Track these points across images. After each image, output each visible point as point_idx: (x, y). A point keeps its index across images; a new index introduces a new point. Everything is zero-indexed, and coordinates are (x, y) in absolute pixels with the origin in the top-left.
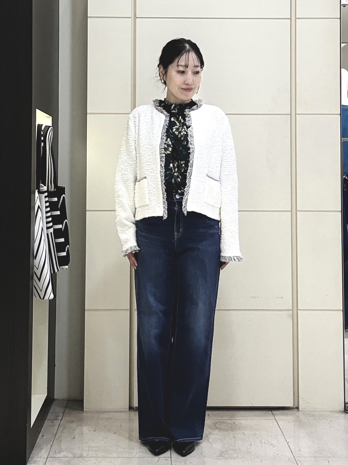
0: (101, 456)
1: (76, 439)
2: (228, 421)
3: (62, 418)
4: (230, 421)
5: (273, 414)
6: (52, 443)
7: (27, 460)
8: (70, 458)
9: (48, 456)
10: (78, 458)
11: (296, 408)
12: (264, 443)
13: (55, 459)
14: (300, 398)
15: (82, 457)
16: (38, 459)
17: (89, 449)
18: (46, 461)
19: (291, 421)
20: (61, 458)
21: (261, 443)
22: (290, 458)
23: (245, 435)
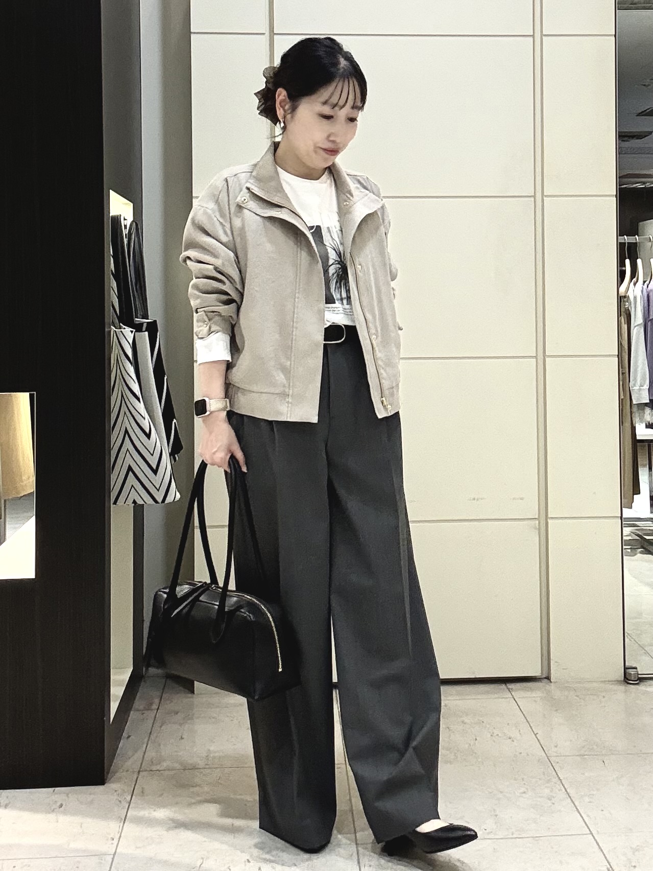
0: (229, 766)
1: (185, 739)
3: (159, 706)
5: (509, 689)
6: (145, 746)
8: (177, 771)
9: (140, 769)
10: (191, 771)
11: (545, 678)
12: (498, 735)
13: (151, 772)
14: (551, 661)
15: (198, 769)
16: (124, 773)
18: (138, 777)
19: (539, 698)
20: (161, 772)
21: (491, 736)
22: (541, 758)
23: (465, 723)
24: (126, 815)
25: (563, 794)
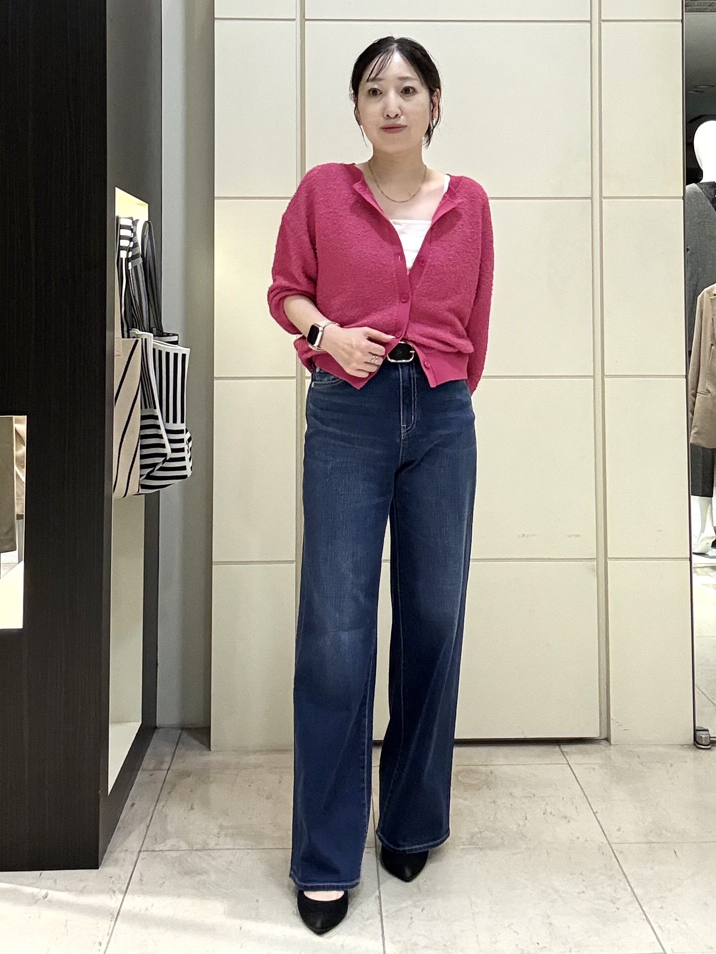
0: (243, 847)
1: (194, 810)
2: (481, 768)
3: (170, 766)
4: (483, 769)
5: (562, 752)
6: (149, 818)
7: (99, 858)
8: (182, 853)
9: (141, 848)
10: (199, 853)
11: (604, 739)
12: (551, 813)
13: (153, 853)
14: (611, 721)
15: (207, 850)
16: (122, 854)
17: (220, 832)
18: (137, 860)
19: (597, 767)
20: (165, 852)
21: (544, 814)
22: (601, 845)
23: (514, 797)
24: (119, 911)
25: (629, 897)
